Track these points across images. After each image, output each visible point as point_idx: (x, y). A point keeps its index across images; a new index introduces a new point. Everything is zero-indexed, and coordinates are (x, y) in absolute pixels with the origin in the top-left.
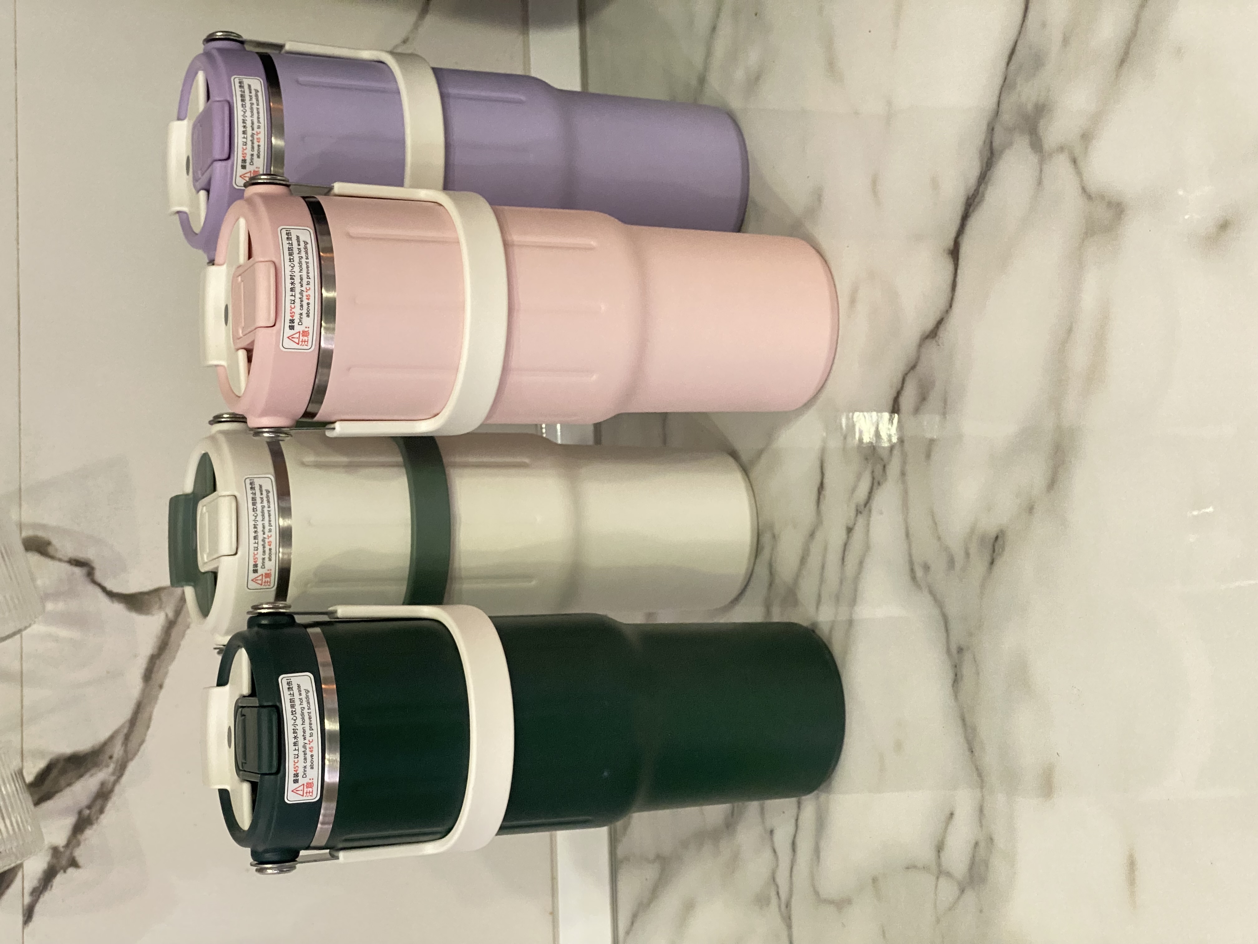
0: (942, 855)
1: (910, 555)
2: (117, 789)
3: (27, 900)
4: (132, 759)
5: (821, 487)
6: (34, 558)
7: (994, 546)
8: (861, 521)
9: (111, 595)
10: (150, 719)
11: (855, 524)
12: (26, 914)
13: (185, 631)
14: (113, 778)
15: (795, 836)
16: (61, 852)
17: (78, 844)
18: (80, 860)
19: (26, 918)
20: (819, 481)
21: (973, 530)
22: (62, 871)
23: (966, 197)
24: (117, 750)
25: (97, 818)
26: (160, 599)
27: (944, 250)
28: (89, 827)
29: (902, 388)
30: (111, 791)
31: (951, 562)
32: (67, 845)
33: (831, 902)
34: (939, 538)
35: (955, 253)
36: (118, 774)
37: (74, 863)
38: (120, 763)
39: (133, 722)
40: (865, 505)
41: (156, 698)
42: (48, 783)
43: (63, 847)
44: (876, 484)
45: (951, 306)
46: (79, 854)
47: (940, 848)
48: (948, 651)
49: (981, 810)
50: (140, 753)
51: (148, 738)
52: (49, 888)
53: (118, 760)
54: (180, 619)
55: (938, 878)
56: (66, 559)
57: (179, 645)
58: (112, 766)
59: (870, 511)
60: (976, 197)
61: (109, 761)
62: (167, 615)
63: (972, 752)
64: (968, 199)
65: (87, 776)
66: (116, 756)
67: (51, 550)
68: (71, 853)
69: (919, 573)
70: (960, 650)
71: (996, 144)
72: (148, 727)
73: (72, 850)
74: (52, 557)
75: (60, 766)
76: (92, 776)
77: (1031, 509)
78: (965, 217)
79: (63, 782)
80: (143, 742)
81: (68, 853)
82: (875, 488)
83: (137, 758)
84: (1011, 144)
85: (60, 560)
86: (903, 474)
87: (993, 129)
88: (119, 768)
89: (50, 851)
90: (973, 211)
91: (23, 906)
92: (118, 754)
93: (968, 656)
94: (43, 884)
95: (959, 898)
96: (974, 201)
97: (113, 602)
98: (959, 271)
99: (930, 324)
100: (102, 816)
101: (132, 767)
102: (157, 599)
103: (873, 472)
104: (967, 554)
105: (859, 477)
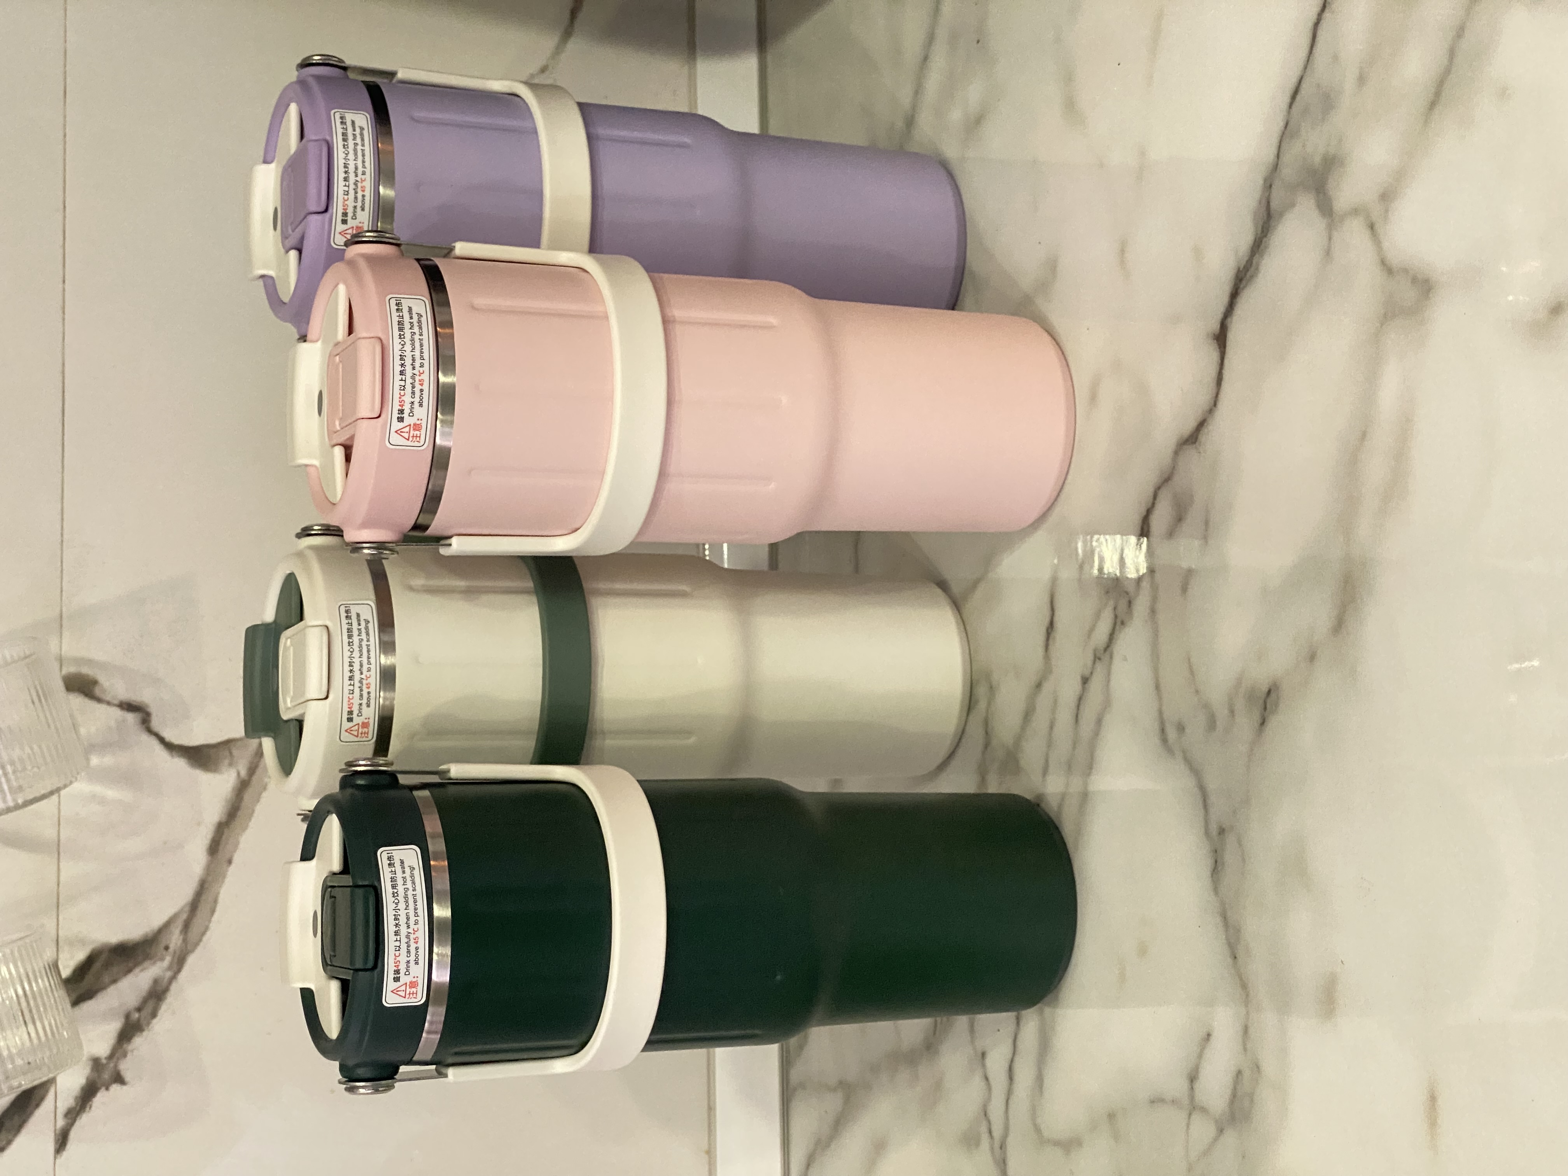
0: (1197, 1086)
1: (1160, 712)
2: (174, 987)
3: (61, 1123)
4: (192, 951)
5: (1051, 627)
6: (77, 701)
7: (1265, 703)
8: (1100, 668)
9: (170, 747)
10: (216, 901)
11: (1092, 673)
12: (59, 1140)
13: (260, 794)
14: (169, 974)
15: (1012, 1061)
16: (103, 1066)
17: (125, 1055)
18: (127, 1075)
19: (58, 1146)
20: (1047, 620)
21: (1239, 681)
22: (103, 1089)
23: (1235, 271)
24: (175, 939)
25: (148, 1024)
26: (231, 753)
27: (1208, 334)
28: (139, 1033)
29: (1153, 504)
30: (166, 990)
31: (1212, 724)
32: (111, 1057)
33: (1057, 1143)
34: (1197, 692)
35: (1221, 338)
36: (175, 968)
37: (119, 1079)
38: (177, 956)
39: (194, 905)
40: (1105, 650)
41: (224, 877)
42: (89, 978)
43: (106, 1058)
44: (1119, 623)
45: (1215, 405)
46: (126, 1067)
47: (1193, 1078)
48: (1207, 833)
49: (1246, 1030)
50: (202, 944)
51: (212, 926)
52: (88, 1109)
53: (175, 952)
54: (255, 778)
55: (1190, 1114)
56: (116, 702)
57: (253, 811)
58: (168, 959)
59: (1111, 657)
60: (1248, 270)
61: (164, 953)
62: (238, 774)
63: (1235, 958)
64: (1239, 271)
65: (137, 970)
66: (172, 947)
67: (97, 691)
68: (116, 1066)
69: (1172, 734)
70: (1222, 831)
71: (1274, 204)
72: (213, 911)
73: (117, 1062)
74: (99, 700)
75: (103, 957)
76: (142, 970)
77: (1312, 657)
78: (1234, 295)
79: (106, 979)
80: (207, 928)
81: (112, 1065)
82: (1117, 627)
83: (199, 950)
84: (1293, 205)
85: (109, 703)
86: (1153, 611)
87: (1271, 186)
88: (176, 960)
89: (90, 1063)
90: (1245, 287)
91: (55, 1130)
92: (176, 944)
93: (1231, 840)
94: (79, 1104)
95: (1216, 1139)
96: (1245, 274)
97: (172, 756)
98: (1226, 361)
99: (1190, 425)
100: (155, 1021)
101: (191, 960)
102: (227, 753)
103: (1115, 608)
104: (1232, 712)
105: (1097, 616)
